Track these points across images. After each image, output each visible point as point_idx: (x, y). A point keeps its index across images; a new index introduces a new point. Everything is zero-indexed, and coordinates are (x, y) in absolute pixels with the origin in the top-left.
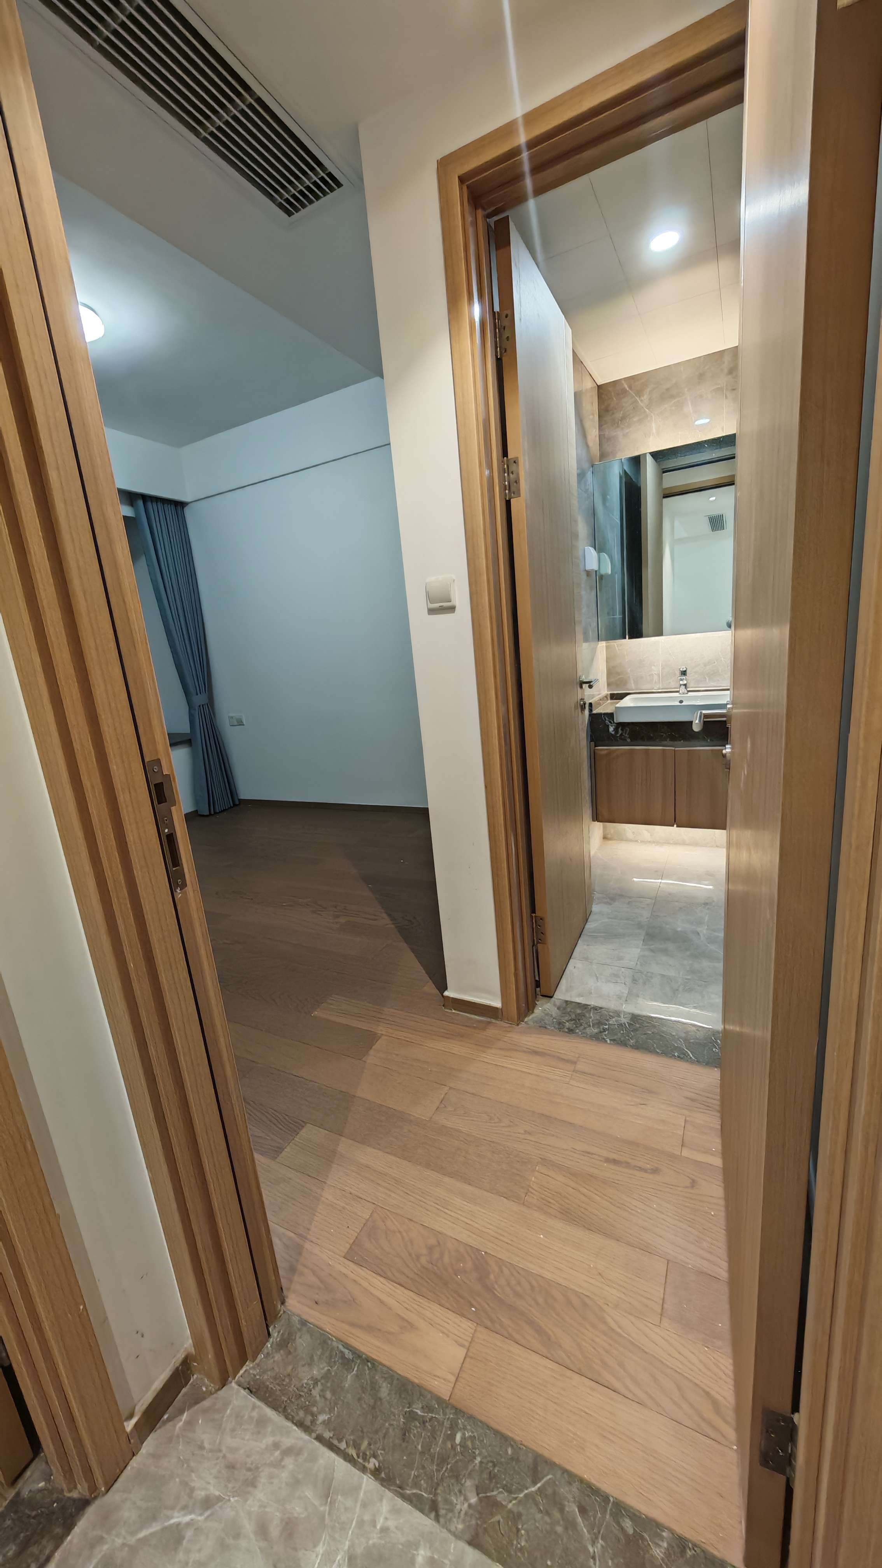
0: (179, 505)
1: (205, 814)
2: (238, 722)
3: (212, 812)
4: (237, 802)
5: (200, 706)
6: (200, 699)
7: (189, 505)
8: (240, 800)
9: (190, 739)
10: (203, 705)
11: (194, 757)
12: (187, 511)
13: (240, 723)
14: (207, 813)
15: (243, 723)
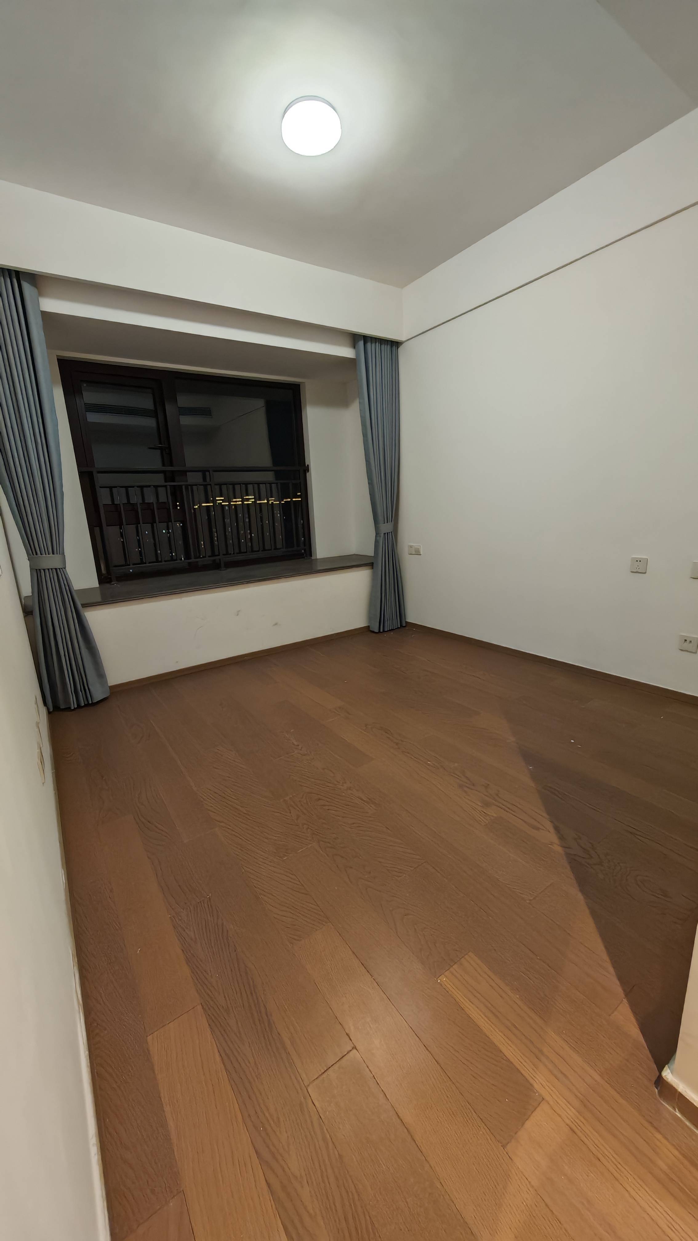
0: (395, 344)
1: (375, 631)
2: (415, 552)
3: (381, 631)
4: (404, 625)
5: (385, 534)
6: (386, 528)
7: (404, 344)
8: (406, 622)
9: (373, 563)
10: (388, 533)
11: (374, 578)
12: (401, 349)
13: (418, 553)
14: (377, 631)
15: (420, 553)
